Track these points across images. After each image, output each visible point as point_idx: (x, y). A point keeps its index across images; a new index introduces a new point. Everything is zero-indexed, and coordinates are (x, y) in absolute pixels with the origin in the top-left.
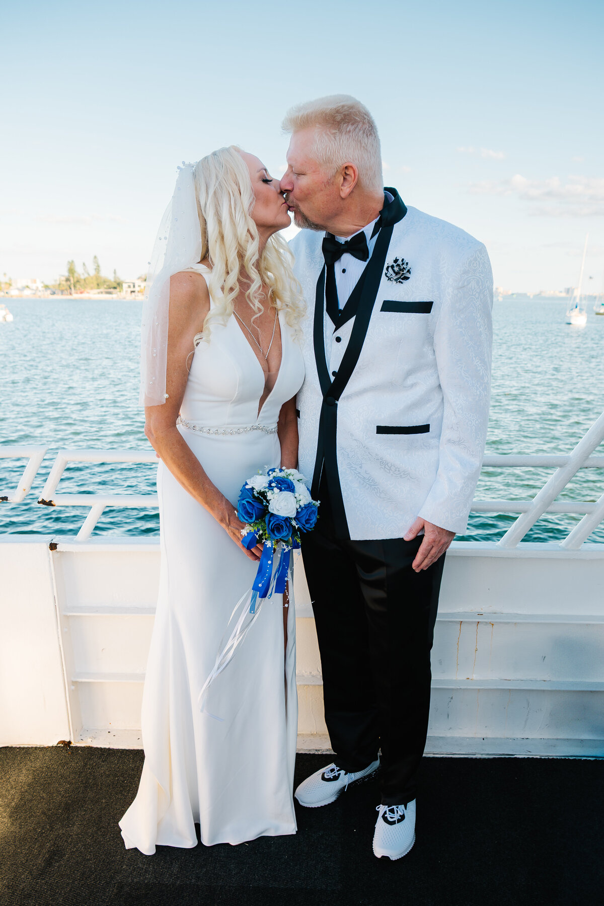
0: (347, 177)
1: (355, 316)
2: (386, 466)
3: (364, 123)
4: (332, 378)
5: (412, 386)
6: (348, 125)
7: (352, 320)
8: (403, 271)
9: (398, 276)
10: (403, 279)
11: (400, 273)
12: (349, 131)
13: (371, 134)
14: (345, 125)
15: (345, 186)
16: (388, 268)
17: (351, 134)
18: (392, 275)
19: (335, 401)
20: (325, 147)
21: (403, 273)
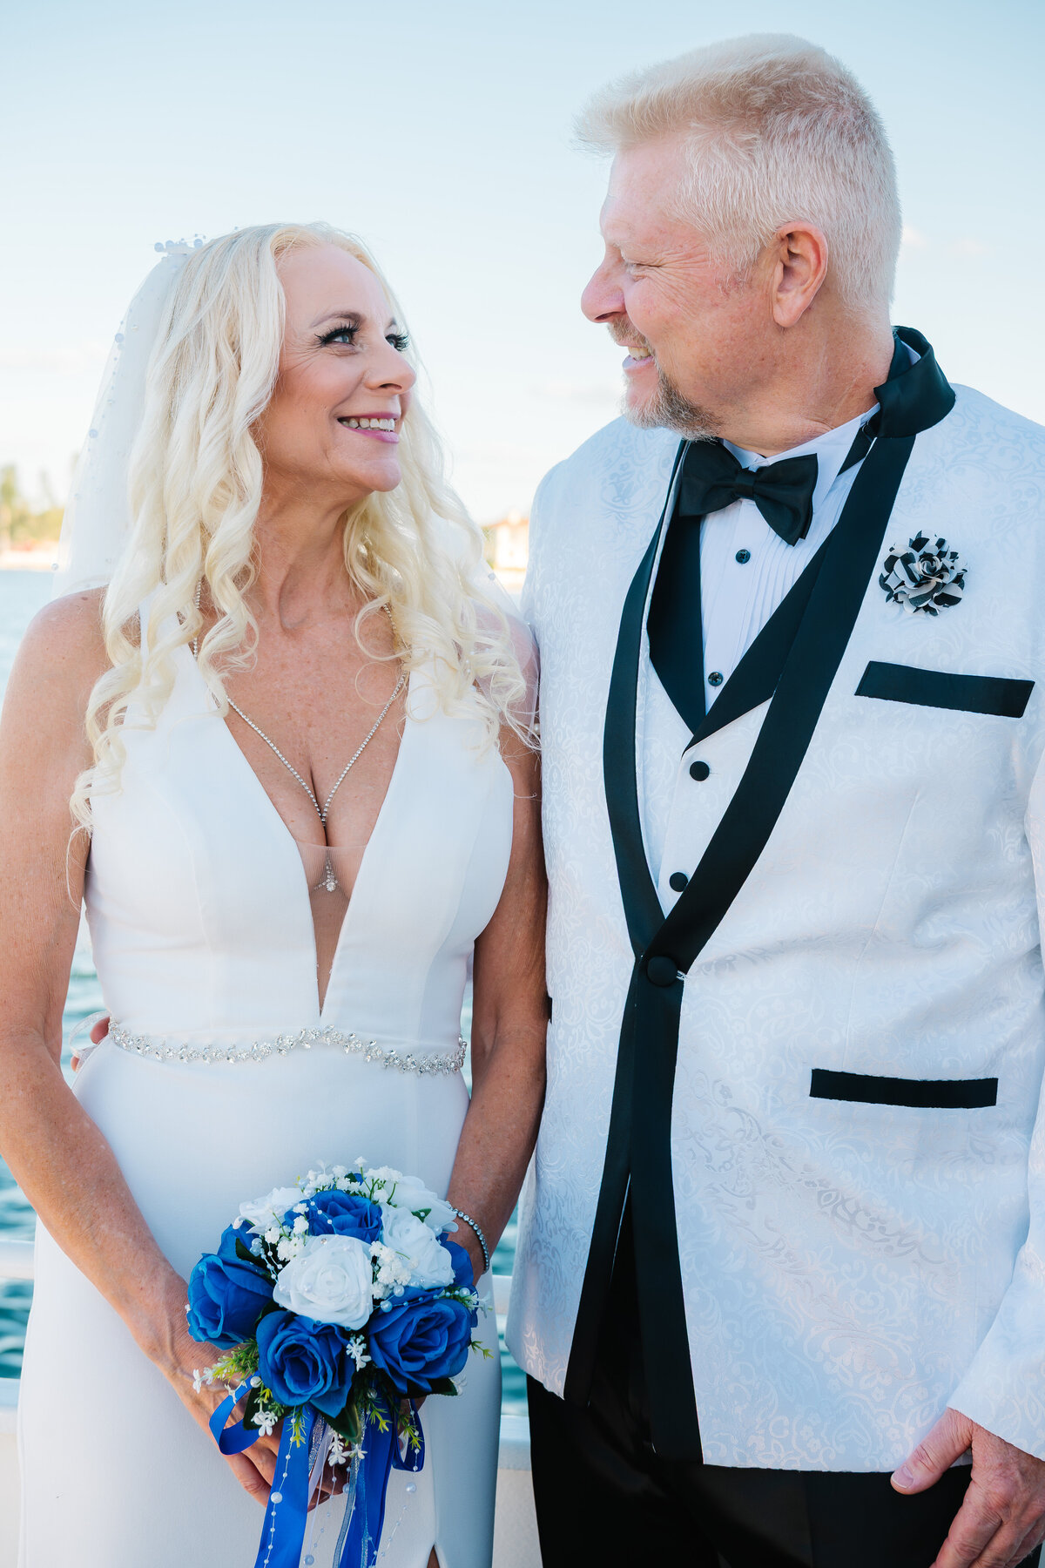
0: (795, 264)
1: (770, 700)
2: (840, 1210)
3: (839, 108)
4: (669, 899)
5: (942, 946)
6: (789, 119)
7: (759, 713)
8: (940, 577)
9: (925, 590)
10: (939, 601)
11: (929, 582)
12: (796, 134)
14: (780, 117)
16: (890, 564)
17: (801, 141)
18: (902, 583)
19: (677, 974)
20: (721, 185)
21: (939, 580)
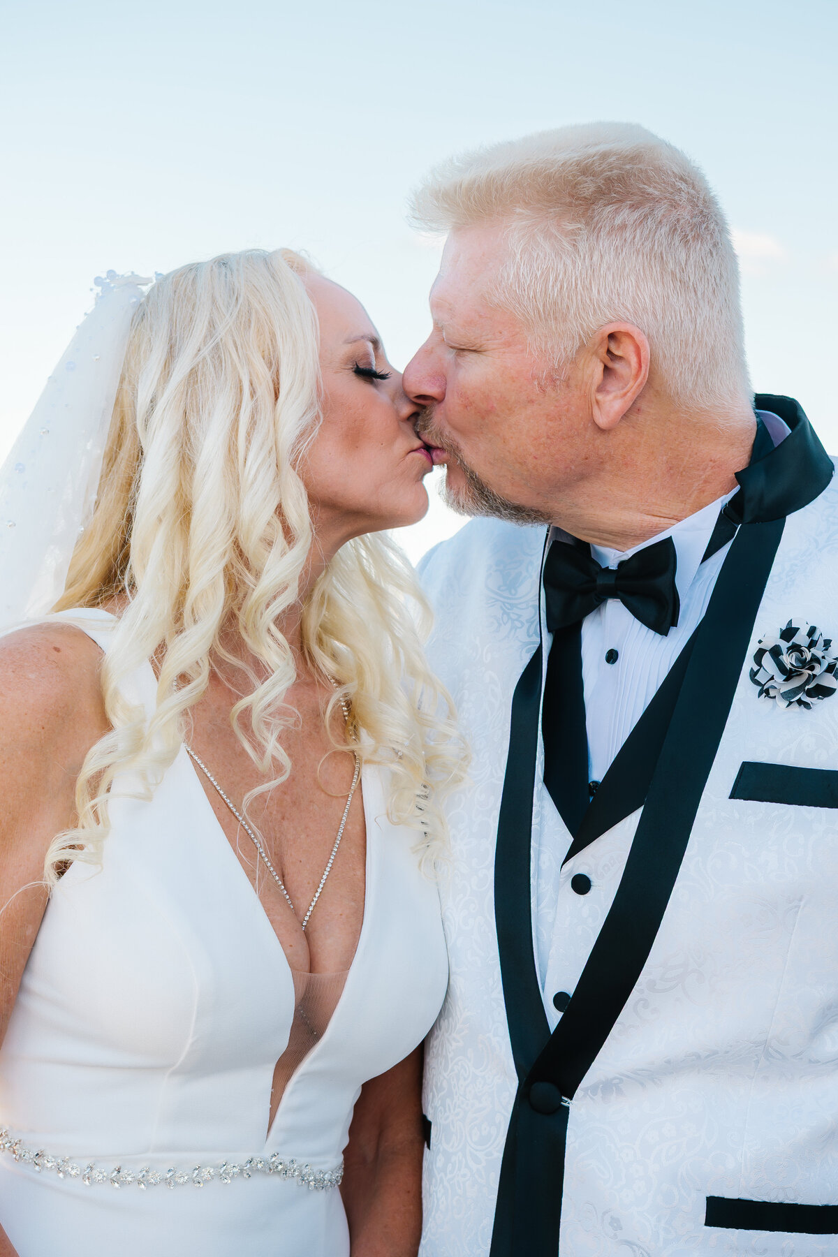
0: (617, 366)
1: (641, 810)
3: (674, 205)
4: (554, 1017)
6: (617, 211)
7: (631, 823)
8: (812, 668)
9: (795, 684)
10: (810, 693)
11: (802, 674)
12: (623, 227)
13: (697, 237)
14: (609, 209)
15: (608, 392)
16: (760, 654)
17: (628, 234)
18: (772, 678)
19: (562, 1100)
20: (543, 273)
21: (810, 672)
